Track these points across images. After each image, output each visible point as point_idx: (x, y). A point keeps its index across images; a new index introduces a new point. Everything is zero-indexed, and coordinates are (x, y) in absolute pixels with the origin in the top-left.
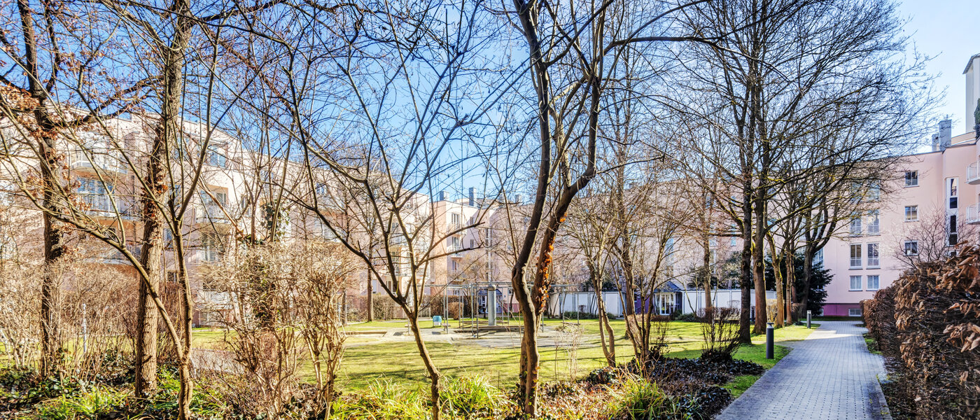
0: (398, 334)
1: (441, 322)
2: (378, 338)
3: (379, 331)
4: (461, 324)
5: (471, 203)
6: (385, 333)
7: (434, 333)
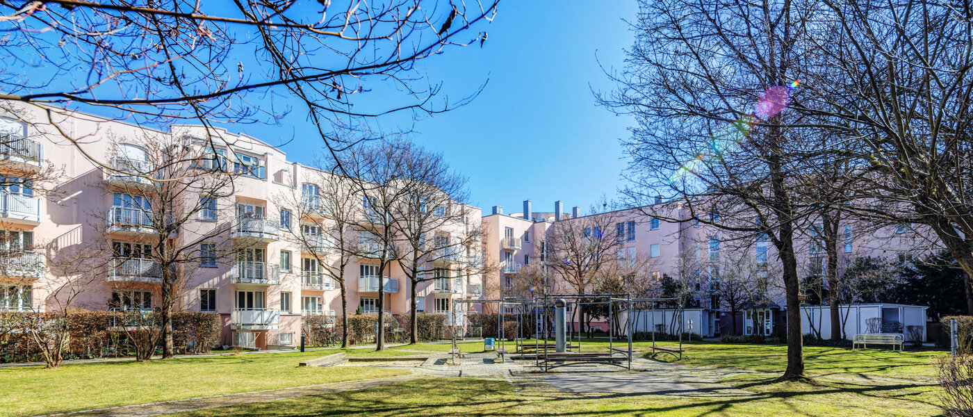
0: (440, 362)
1: (495, 345)
2: (412, 370)
3: (419, 356)
4: (520, 348)
5: (526, 217)
6: (425, 359)
7: (487, 361)
